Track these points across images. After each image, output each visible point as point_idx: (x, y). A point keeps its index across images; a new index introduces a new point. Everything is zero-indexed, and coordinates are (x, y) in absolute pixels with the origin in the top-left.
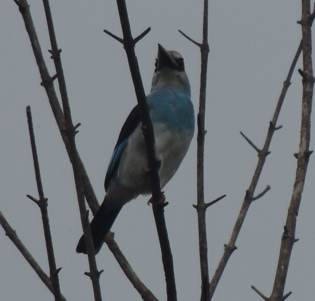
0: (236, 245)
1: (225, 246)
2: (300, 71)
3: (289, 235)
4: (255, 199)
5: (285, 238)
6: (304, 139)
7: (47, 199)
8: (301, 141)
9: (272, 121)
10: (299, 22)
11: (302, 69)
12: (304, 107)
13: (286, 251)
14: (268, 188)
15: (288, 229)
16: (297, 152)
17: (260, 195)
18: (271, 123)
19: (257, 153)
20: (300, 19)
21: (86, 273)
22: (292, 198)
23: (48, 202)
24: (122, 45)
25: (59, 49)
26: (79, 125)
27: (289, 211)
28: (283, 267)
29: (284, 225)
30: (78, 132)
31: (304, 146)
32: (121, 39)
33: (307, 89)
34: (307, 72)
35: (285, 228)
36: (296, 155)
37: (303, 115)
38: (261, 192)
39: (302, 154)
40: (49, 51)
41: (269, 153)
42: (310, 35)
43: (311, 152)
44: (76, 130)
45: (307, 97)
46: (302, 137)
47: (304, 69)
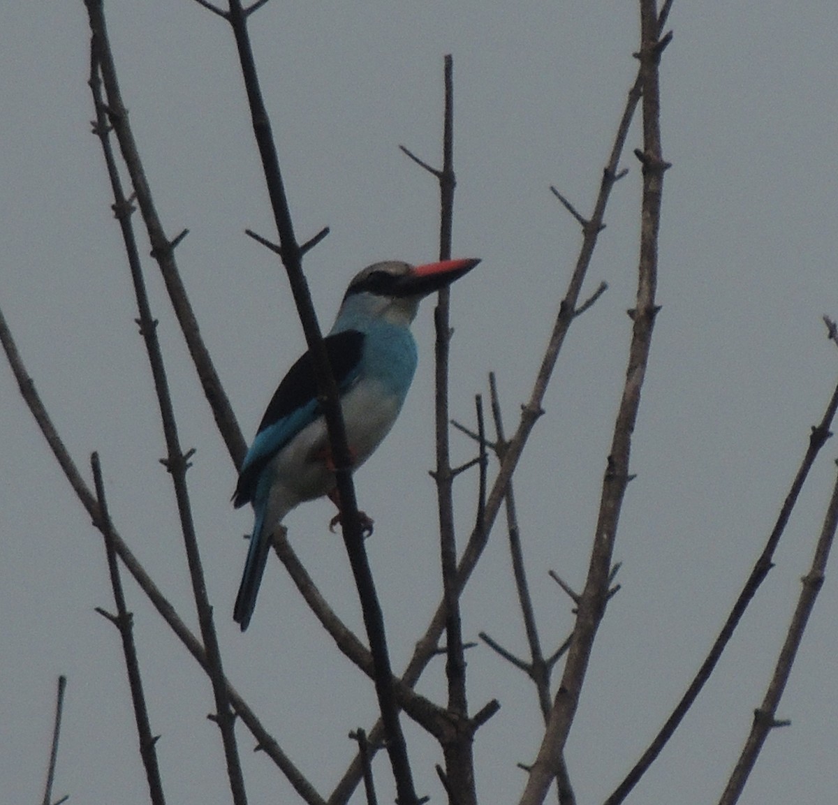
0: (543, 406)
1: (523, 407)
2: (637, 153)
3: (618, 473)
4: (578, 313)
5: (608, 478)
6: (644, 283)
7: (131, 615)
8: (640, 284)
9: (607, 167)
10: (636, 55)
11: (642, 149)
12: (645, 220)
13: (611, 504)
14: (603, 288)
15: (615, 460)
16: (633, 306)
17: (589, 303)
18: (606, 171)
19: (581, 228)
20: (638, 50)
21: (210, 717)
22: (624, 397)
23: (134, 619)
24: (277, 258)
25: (153, 320)
26: (192, 452)
27: (617, 423)
28: (605, 536)
29: (609, 452)
30: (191, 464)
31: (645, 296)
32: (277, 247)
33: (652, 187)
34: (650, 152)
35: (610, 458)
36: (631, 313)
37: (643, 237)
38: (589, 297)
39: (642, 313)
40: (137, 321)
41: (604, 227)
42: (656, 82)
43: (658, 308)
44: (188, 461)
45: (652, 201)
46: (641, 279)
47: (646, 149)
